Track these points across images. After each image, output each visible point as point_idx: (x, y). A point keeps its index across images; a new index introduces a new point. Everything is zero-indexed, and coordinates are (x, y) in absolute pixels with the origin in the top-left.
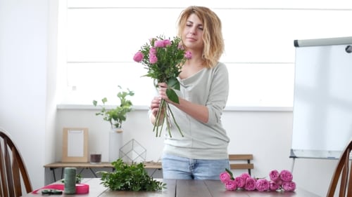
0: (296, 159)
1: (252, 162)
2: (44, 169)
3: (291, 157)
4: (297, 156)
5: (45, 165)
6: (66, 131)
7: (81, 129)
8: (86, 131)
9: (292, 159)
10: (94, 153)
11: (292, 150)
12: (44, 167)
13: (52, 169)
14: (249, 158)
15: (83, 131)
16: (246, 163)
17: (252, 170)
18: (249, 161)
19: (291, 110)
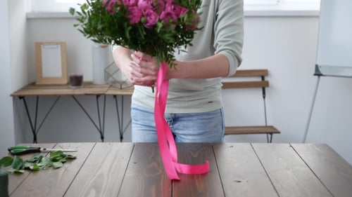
0: (321, 77)
1: (267, 79)
2: (11, 98)
3: (315, 75)
4: (323, 74)
5: (11, 92)
6: (39, 46)
7: (57, 44)
8: (63, 46)
9: (316, 77)
10: (73, 74)
11: (317, 66)
12: (11, 95)
13: (21, 97)
14: (263, 74)
15: (59, 46)
16: (259, 79)
17: (266, 89)
18: (263, 78)
19: (318, 14)
